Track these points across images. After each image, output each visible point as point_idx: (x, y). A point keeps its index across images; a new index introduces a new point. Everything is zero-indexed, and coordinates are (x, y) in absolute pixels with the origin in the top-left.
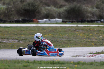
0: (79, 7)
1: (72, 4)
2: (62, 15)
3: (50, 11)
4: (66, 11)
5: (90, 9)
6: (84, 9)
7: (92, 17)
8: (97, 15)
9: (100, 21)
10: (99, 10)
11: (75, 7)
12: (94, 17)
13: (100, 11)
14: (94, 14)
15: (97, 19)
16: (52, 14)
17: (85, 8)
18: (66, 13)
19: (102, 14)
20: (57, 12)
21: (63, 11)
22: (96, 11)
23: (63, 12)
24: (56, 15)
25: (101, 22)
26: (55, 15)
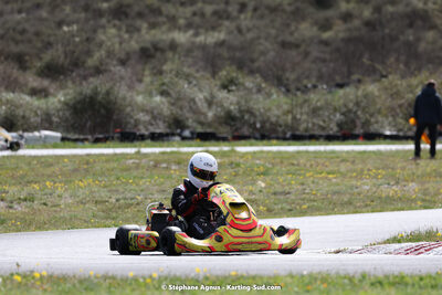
0: (108, 93)
1: (84, 83)
2: (55, 119)
3: (17, 107)
4: (66, 104)
5: (140, 99)
6: (124, 99)
7: (152, 125)
8: (165, 117)
9: (180, 135)
10: (169, 102)
11: (96, 93)
12: (157, 124)
13: (173, 104)
14: (155, 112)
15: (168, 131)
16: (24, 117)
18: (67, 114)
19: (180, 112)
20: (38, 108)
21: (59, 106)
22: (162, 103)
23: (58, 111)
24: (39, 120)
25: (184, 138)
26: (34, 120)
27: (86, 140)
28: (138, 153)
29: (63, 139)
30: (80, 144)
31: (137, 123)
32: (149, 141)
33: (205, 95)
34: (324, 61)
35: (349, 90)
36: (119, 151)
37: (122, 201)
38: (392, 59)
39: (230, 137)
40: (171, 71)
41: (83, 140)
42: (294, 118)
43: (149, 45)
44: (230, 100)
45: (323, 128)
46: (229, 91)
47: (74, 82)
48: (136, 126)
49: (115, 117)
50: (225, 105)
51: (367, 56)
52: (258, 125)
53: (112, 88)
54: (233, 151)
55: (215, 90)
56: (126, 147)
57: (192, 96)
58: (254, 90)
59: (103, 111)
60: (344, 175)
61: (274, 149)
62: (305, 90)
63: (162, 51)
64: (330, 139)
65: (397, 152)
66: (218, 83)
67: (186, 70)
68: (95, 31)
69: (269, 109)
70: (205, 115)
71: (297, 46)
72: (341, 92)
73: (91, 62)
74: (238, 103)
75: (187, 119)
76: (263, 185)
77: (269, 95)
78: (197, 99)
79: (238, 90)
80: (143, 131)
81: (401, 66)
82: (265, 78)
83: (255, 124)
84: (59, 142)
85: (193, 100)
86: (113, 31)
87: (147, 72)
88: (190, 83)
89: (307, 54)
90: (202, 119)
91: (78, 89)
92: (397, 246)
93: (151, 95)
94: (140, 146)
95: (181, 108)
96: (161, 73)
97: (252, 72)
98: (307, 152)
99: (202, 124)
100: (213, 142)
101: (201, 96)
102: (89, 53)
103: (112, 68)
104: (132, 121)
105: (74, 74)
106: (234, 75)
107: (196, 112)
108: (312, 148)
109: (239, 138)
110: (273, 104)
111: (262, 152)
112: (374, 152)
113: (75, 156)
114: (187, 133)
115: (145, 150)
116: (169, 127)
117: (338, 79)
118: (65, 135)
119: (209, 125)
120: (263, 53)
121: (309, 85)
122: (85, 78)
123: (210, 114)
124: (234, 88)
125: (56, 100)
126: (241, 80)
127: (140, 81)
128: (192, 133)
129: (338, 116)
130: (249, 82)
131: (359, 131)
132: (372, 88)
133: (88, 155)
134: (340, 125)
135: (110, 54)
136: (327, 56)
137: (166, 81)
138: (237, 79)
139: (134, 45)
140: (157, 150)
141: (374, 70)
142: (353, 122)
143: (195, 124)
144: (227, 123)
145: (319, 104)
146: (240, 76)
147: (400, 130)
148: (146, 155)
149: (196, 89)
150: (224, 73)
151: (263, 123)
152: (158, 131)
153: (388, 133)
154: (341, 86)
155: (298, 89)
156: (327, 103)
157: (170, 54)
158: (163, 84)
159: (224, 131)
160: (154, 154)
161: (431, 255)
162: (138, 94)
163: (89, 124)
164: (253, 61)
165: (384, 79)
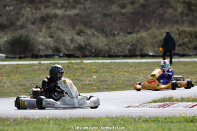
0: (26, 36)
1: (16, 33)
2: (3, 48)
4: (7, 41)
5: (41, 39)
6: (34, 39)
7: (46, 51)
8: (52, 47)
9: (57, 55)
11: (21, 36)
12: (48, 50)
13: (55, 42)
14: (48, 45)
15: (53, 53)
17: (34, 37)
18: (9, 45)
19: (58, 45)
21: (4, 42)
22: (50, 41)
23: (4, 45)
25: (60, 57)
27: (17, 58)
28: (40, 63)
29: (6, 57)
30: (14, 59)
31: (39, 50)
32: (44, 58)
33: (69, 37)
34: (123, 22)
35: (134, 35)
36: (31, 62)
37: (32, 85)
38: (153, 22)
39: (80, 56)
40: (55, 27)
41: (14, 58)
42: (109, 48)
43: (44, 15)
44: (80, 40)
45: (122, 52)
46: (80, 36)
47: (11, 32)
48: (39, 51)
49: (29, 47)
50: (79, 42)
51: (142, 20)
52: (93, 51)
53: (28, 34)
54: (82, 62)
55: (74, 35)
56: (35, 61)
57: (64, 38)
58: (92, 35)
59: (24, 45)
60: (131, 73)
61: (101, 61)
62: (114, 35)
63: (51, 18)
64: (125, 57)
65: (155, 62)
66: (76, 32)
67: (61, 26)
68: (20, 9)
69: (98, 44)
70: (70, 46)
71: (111, 16)
72: (130, 36)
73: (19, 23)
74: (84, 41)
75: (61, 48)
76: (95, 77)
77: (98, 37)
78: (66, 39)
79: (84, 35)
80: (42, 54)
81: (157, 24)
82: (96, 30)
83: (92, 50)
84: (4, 58)
85: (64, 40)
86: (29, 9)
87: (44, 27)
88: (63, 32)
89: (115, 19)
90: (68, 48)
91: (13, 35)
92: (155, 104)
93: (45, 38)
94: (41, 61)
95: (59, 43)
96: (50, 28)
97: (90, 27)
98: (115, 63)
99: (68, 50)
100: (73, 58)
101: (68, 38)
102: (18, 19)
103: (28, 26)
104: (37, 49)
105: (11, 28)
106: (82, 28)
107: (65, 45)
108: (117, 61)
109: (85, 56)
110: (100, 42)
111: (95, 63)
112: (144, 63)
113: (11, 65)
114: (61, 54)
115: (43, 62)
116: (54, 52)
117: (129, 30)
118: (7, 55)
119: (72, 51)
120: (95, 19)
121: (116, 33)
122: (16, 30)
123: (72, 46)
124: (82, 34)
125: (3, 40)
126: (86, 31)
127: (41, 31)
128: (64, 54)
129: (129, 47)
130: (89, 32)
131: (138, 53)
132: (144, 34)
133: (17, 64)
134: (129, 51)
135: (27, 19)
136: (124, 20)
137: (52, 31)
138: (84, 30)
139: (38, 15)
140: (48, 62)
141: (145, 26)
142: (135, 49)
143: (65, 51)
144: (79, 50)
145: (120, 41)
146: (85, 29)
147: (156, 53)
148: (43, 64)
149: (66, 35)
150: (78, 28)
151: (95, 50)
152: (48, 54)
153: (151, 54)
154: (130, 33)
155: (111, 35)
156: (124, 41)
157: (54, 20)
158: (51, 33)
159: (78, 53)
160: (47, 64)
161: (170, 108)
162: (40, 37)
163: (18, 50)
164: (91, 22)
165: (149, 31)
